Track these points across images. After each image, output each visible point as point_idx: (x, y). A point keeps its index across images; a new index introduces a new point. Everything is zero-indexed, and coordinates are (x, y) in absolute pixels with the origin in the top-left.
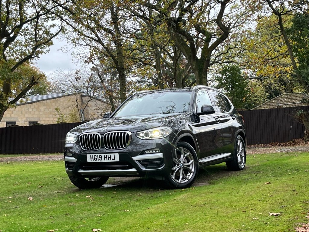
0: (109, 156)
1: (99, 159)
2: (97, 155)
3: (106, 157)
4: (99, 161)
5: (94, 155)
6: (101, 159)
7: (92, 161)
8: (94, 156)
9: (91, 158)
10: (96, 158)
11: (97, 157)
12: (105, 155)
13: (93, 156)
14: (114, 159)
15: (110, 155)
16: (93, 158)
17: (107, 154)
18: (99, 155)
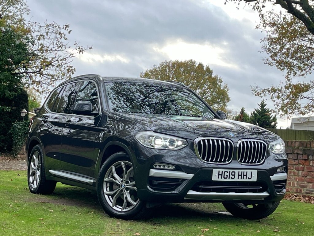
0: (245, 174)
1: (231, 176)
2: (228, 170)
3: (240, 174)
4: (230, 180)
5: (224, 170)
6: (233, 177)
7: (220, 179)
8: (225, 172)
9: (219, 175)
10: (227, 176)
11: (228, 174)
12: (240, 171)
13: (222, 172)
14: (250, 177)
15: (247, 172)
16: (222, 175)
17: (243, 171)
18: (231, 171)
